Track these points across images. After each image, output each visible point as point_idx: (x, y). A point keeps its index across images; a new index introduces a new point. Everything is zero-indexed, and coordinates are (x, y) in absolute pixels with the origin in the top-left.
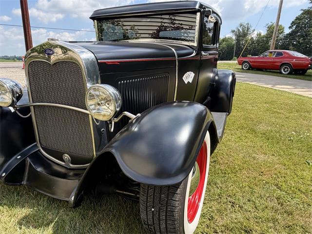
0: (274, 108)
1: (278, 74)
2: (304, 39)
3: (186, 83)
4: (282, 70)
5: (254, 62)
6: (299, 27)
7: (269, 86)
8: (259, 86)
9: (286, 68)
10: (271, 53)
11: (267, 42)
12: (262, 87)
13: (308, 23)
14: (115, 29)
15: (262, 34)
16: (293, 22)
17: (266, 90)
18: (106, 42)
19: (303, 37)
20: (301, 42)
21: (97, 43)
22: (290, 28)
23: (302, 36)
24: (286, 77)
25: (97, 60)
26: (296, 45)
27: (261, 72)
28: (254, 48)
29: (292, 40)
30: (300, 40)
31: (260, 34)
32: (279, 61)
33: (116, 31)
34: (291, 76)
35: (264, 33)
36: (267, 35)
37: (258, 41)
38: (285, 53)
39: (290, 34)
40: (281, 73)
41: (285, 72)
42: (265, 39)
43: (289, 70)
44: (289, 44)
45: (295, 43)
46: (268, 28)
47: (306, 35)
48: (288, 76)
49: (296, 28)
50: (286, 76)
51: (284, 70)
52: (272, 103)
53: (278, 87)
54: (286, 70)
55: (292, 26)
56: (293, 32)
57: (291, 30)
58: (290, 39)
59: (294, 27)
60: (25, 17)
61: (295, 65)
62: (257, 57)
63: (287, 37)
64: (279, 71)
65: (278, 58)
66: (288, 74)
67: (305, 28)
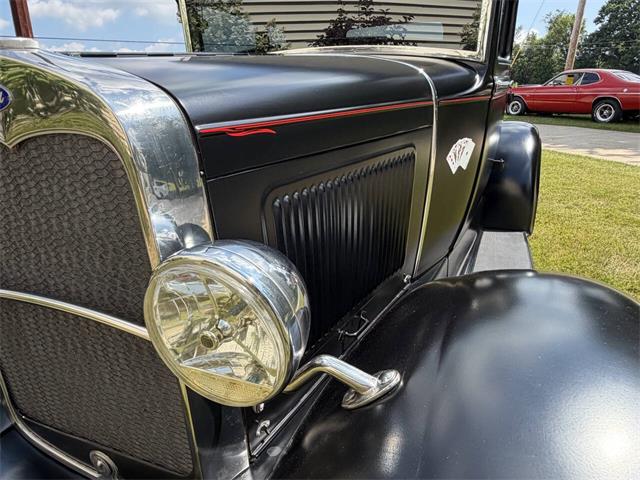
0: (621, 210)
1: (589, 123)
2: (627, 45)
3: (454, 172)
4: (598, 114)
5: (533, 97)
6: (617, 18)
7: (582, 152)
8: (560, 154)
9: (605, 108)
10: (570, 75)
11: (549, 53)
12: (565, 154)
13: (636, 10)
14: (231, 32)
15: (538, 38)
16: (604, 9)
17: (580, 163)
18: (219, 55)
19: (626, 38)
20: (620, 50)
21: (187, 58)
22: (598, 21)
23: (622, 37)
24: (609, 129)
25: (190, 123)
26: (610, 57)
27: (550, 120)
28: (521, 68)
29: (603, 46)
30: (620, 46)
31: (534, 38)
32: (589, 93)
33: (233, 37)
34: (619, 126)
35: (542, 34)
36: (548, 37)
37: (529, 51)
38: (602, 74)
39: (597, 35)
40: (594, 120)
41: (605, 117)
42: (543, 47)
43: (613, 112)
44: (595, 57)
45: (607, 53)
46: (551, 22)
47: (632, 36)
48: (613, 126)
49: (609, 21)
50: (607, 126)
51: (601, 113)
52: (608, 195)
53: (601, 153)
54: (606, 112)
55: (603, 17)
56: (604, 29)
57: (600, 25)
58: (597, 45)
59: (607, 18)
60: (19, 10)
61: (627, 101)
62: (539, 86)
63: (591, 40)
64: (590, 116)
65: (588, 87)
66: (611, 122)
67: (630, 20)
